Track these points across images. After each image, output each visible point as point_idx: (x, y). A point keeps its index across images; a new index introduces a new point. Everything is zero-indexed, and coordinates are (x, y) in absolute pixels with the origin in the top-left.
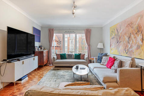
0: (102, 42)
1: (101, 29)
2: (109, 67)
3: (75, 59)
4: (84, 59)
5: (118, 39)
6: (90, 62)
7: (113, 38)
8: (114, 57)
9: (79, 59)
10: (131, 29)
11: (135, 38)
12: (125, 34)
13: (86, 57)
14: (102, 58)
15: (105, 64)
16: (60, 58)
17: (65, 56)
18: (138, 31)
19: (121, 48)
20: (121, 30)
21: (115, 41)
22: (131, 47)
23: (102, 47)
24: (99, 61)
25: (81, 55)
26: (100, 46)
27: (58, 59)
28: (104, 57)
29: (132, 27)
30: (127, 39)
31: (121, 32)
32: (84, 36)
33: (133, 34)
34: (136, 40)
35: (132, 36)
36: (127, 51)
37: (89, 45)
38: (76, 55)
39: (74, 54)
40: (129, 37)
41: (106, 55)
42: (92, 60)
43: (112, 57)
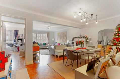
3: (44, 45)
4: (47, 45)
5: (61, 38)
6: (50, 46)
7: (59, 37)
9: (46, 45)
13: (48, 44)
19: (61, 40)
20: (61, 35)
26: (53, 40)
28: (56, 44)
29: (64, 35)
30: (63, 38)
36: (63, 41)
37: (49, 40)
38: (44, 44)
39: (43, 43)
40: (64, 37)
41: (57, 43)
42: (51, 46)
43: (59, 43)
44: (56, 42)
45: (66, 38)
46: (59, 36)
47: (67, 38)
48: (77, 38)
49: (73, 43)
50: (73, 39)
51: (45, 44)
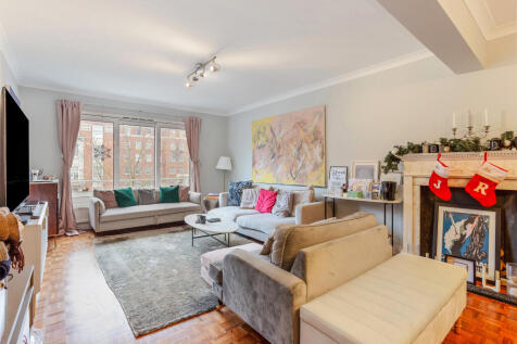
0: (227, 153)
1: (225, 122)
2: (265, 209)
4: (189, 200)
5: (275, 150)
6: (208, 206)
7: (262, 146)
8: (272, 189)
9: (177, 200)
10: (302, 134)
11: (310, 150)
12: (291, 140)
13: (194, 195)
14: (241, 193)
15: (251, 206)
16: (115, 203)
17: (131, 195)
18: (316, 139)
19: (282, 168)
20: (282, 132)
21: (265, 153)
22: (303, 166)
23: (229, 168)
24: (234, 201)
25: (180, 190)
26: (223, 164)
27: (108, 207)
28: (245, 192)
29: (305, 130)
30: (295, 150)
31: (281, 135)
32: (182, 135)
33: (307, 142)
34: (312, 154)
35: (305, 146)
36: (295, 174)
37: (197, 163)
38: (163, 191)
39: (157, 189)
40: (300, 148)
41: (249, 185)
42: (213, 202)
43: (267, 188)
44: (245, 179)
45: (317, 150)
46: (262, 140)
47: (324, 154)
48: (434, 149)
49: (390, 190)
50: (392, 161)
51: (171, 195)
